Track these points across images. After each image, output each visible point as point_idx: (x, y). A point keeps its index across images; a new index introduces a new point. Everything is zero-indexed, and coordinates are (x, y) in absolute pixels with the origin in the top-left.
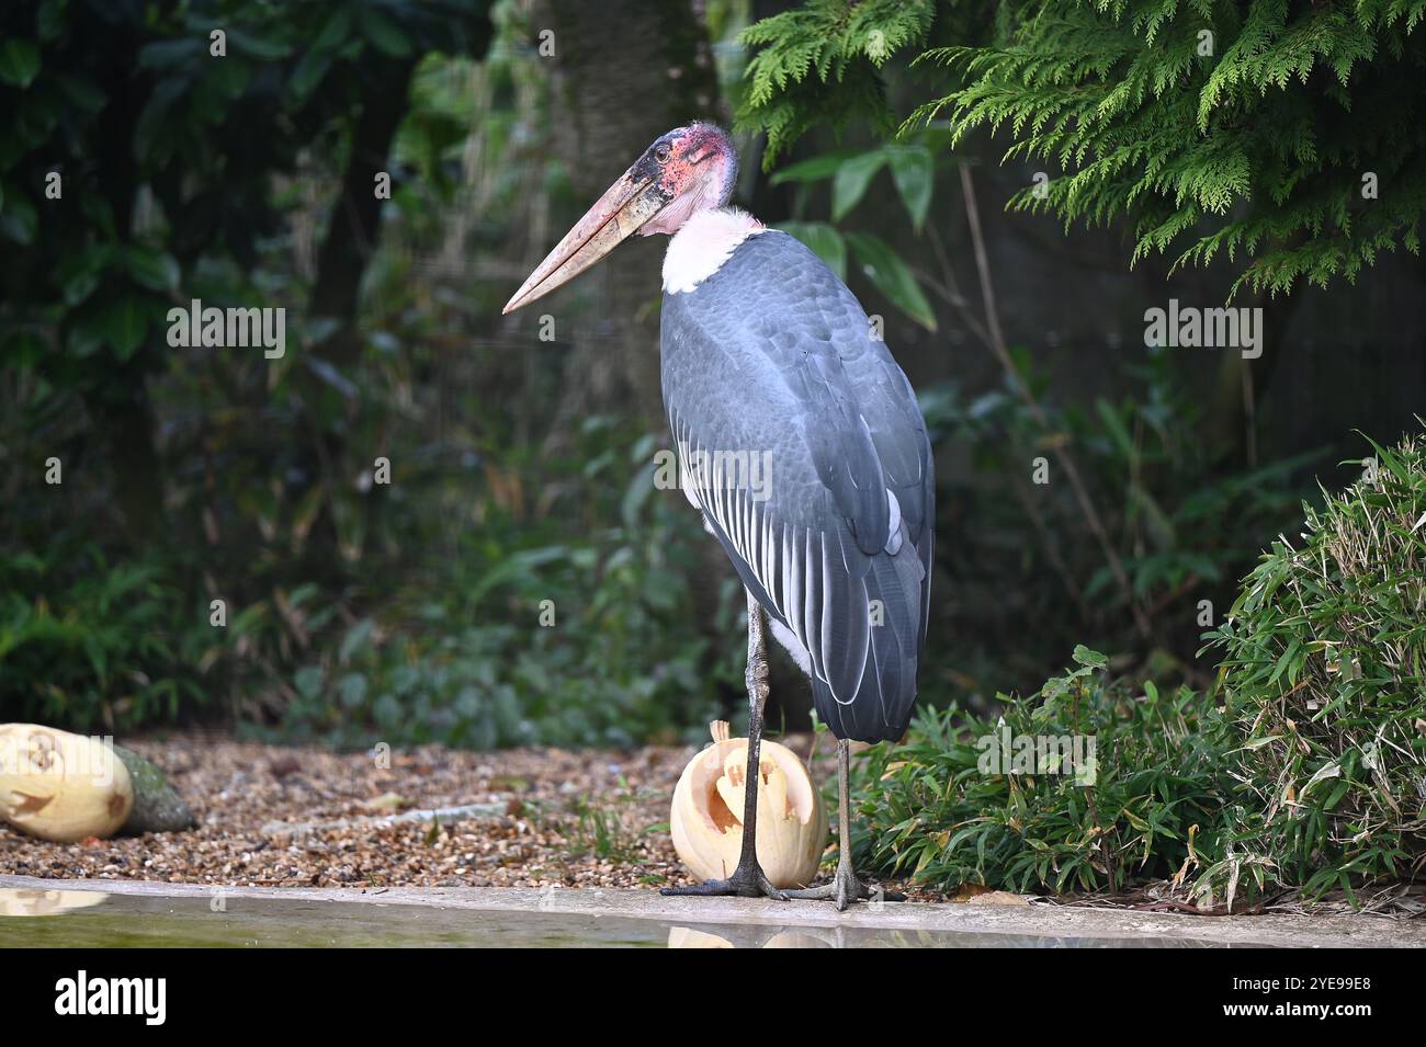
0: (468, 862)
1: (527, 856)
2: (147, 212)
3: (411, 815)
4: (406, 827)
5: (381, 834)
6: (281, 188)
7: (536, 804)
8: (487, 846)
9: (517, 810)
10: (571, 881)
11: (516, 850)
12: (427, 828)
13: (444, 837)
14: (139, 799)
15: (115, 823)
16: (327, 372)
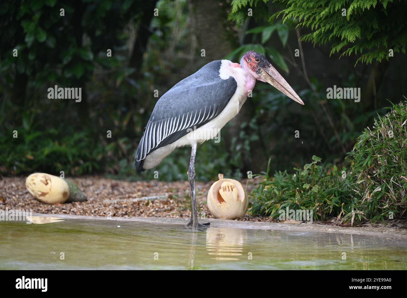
0: (157, 211)
1: (172, 209)
3: (143, 198)
4: (141, 201)
5: (134, 203)
7: (177, 196)
8: (162, 207)
9: (171, 197)
10: (181, 216)
11: (169, 208)
12: (146, 202)
13: (151, 204)
14: (71, 193)
15: (65, 199)
16: (133, 82)
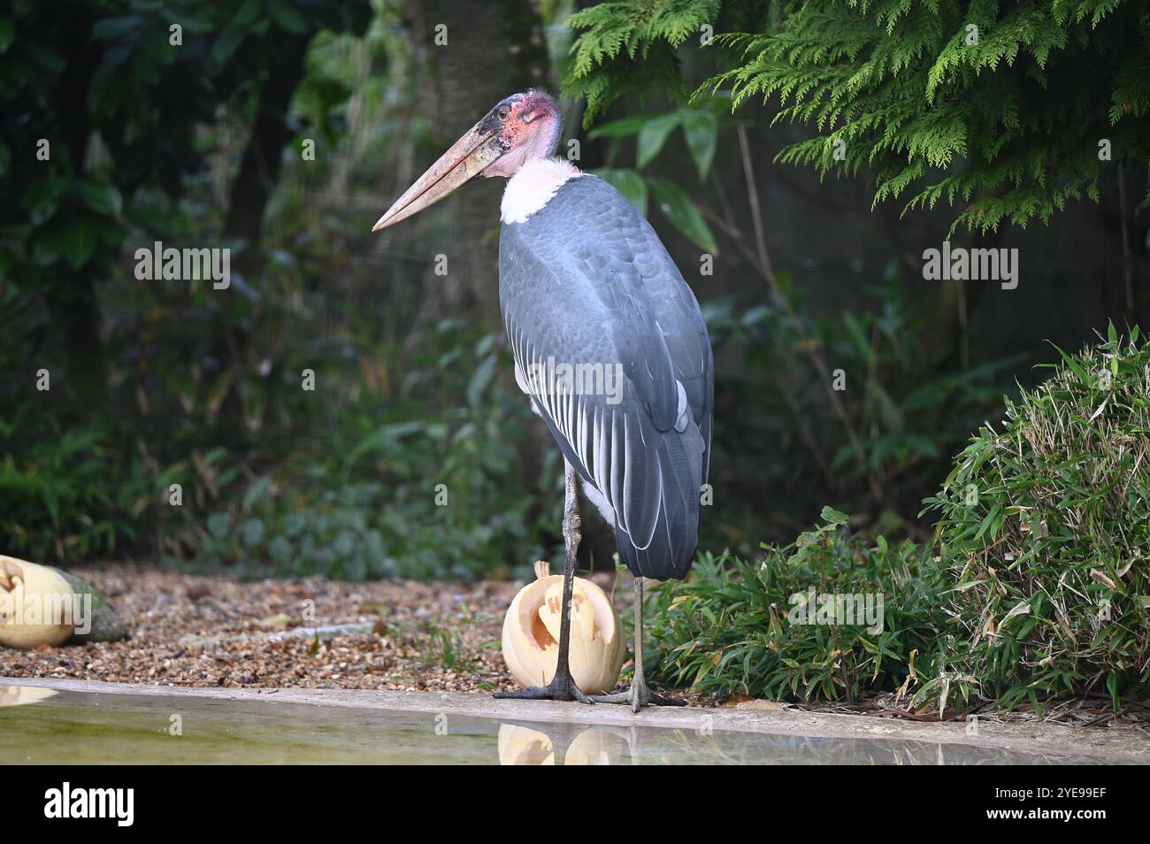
0: (342, 670)
1: (388, 666)
2: (97, 152)
3: (298, 632)
4: (293, 641)
5: (273, 646)
6: (203, 135)
7: (396, 624)
8: (357, 657)
9: (381, 629)
10: (422, 686)
11: (380, 661)
12: (310, 642)
13: (323, 649)
15: (63, 634)
16: (237, 282)
